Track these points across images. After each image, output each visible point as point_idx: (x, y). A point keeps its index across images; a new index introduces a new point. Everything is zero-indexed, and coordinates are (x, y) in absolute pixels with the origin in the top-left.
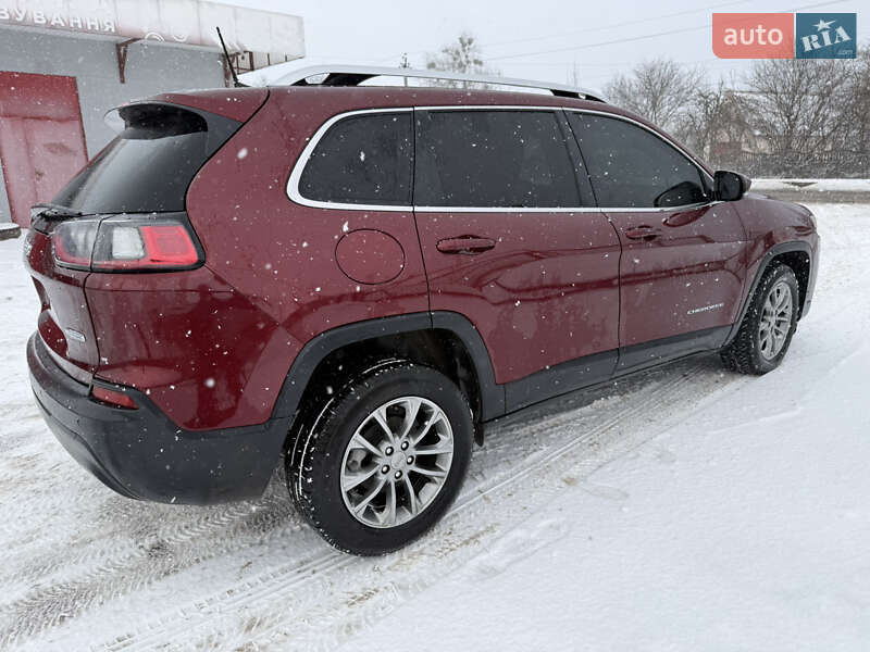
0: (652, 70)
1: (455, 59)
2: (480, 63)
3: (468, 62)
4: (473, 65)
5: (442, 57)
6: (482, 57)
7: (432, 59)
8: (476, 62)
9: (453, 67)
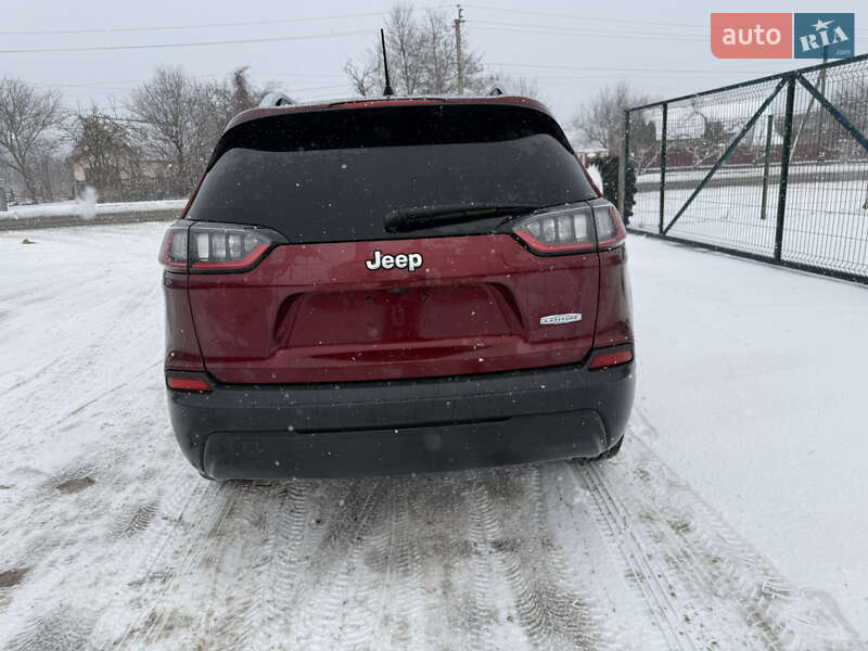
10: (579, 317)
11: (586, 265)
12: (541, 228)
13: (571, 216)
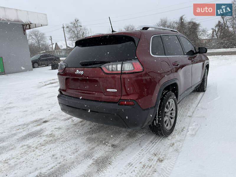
0: (128, 28)
1: (74, 25)
2: (81, 26)
3: (78, 26)
4: (79, 27)
5: (70, 25)
6: (82, 25)
7: (68, 25)
8: (80, 26)
9: (74, 27)
10: (116, 90)
11: (116, 77)
12: (108, 67)
13: (117, 64)
